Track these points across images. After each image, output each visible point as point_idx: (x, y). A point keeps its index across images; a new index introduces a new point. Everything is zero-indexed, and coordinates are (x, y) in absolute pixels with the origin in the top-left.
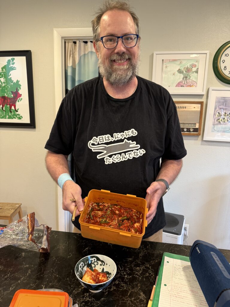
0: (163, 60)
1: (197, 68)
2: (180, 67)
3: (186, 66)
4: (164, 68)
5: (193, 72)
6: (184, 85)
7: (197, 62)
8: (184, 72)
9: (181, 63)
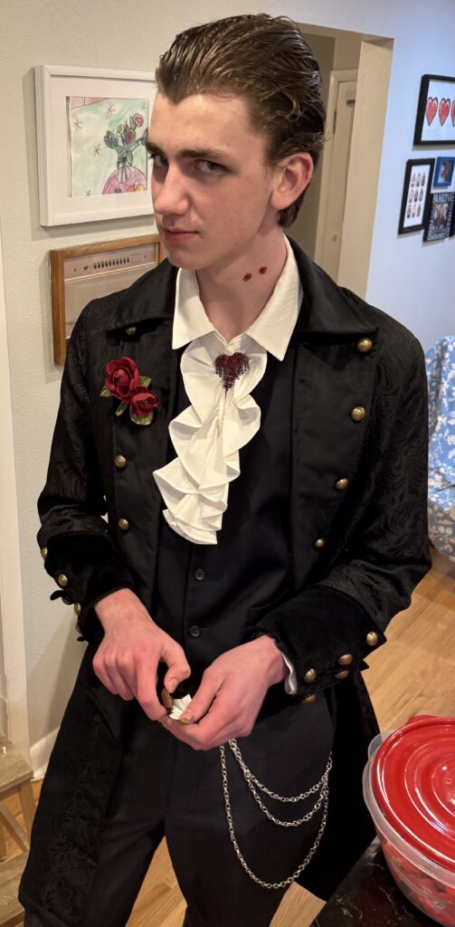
0: (68, 98)
1: (144, 126)
2: (110, 124)
3: (123, 123)
4: (73, 129)
5: (137, 142)
6: (122, 187)
7: (144, 107)
8: (120, 143)
9: (110, 110)
